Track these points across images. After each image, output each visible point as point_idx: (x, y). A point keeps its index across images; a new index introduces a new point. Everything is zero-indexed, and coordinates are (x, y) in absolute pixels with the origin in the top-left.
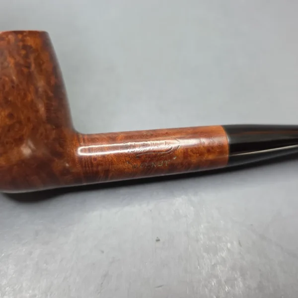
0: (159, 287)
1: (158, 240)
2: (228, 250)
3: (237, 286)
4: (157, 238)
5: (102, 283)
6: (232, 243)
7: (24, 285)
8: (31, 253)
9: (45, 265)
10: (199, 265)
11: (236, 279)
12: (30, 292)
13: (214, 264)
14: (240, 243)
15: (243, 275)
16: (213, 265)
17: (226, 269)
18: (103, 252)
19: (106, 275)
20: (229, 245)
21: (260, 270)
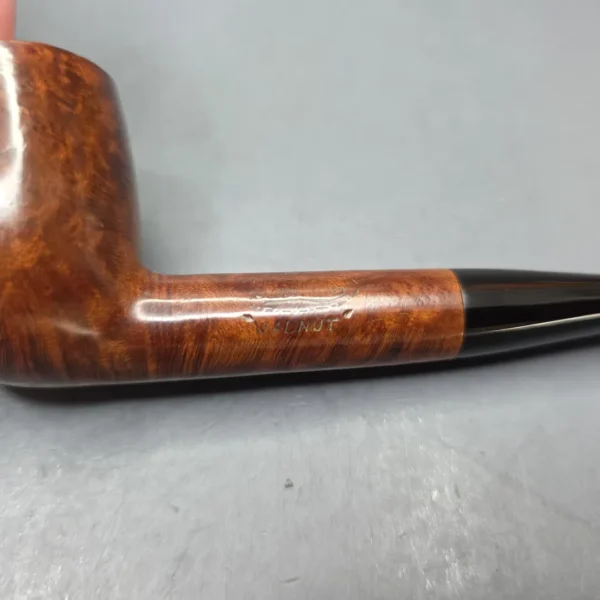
0: (289, 581)
1: (289, 485)
2: (433, 503)
3: (450, 579)
4: (288, 480)
5: (174, 575)
6: (441, 491)
7: (17, 577)
8: (31, 513)
9: (59, 537)
10: (372, 535)
11: (446, 565)
12: (29, 592)
13: (404, 534)
14: (457, 491)
15: (462, 556)
16: (401, 537)
17: (428, 544)
18: (176, 510)
19: (182, 559)
20: (435, 494)
21: (497, 547)
